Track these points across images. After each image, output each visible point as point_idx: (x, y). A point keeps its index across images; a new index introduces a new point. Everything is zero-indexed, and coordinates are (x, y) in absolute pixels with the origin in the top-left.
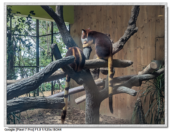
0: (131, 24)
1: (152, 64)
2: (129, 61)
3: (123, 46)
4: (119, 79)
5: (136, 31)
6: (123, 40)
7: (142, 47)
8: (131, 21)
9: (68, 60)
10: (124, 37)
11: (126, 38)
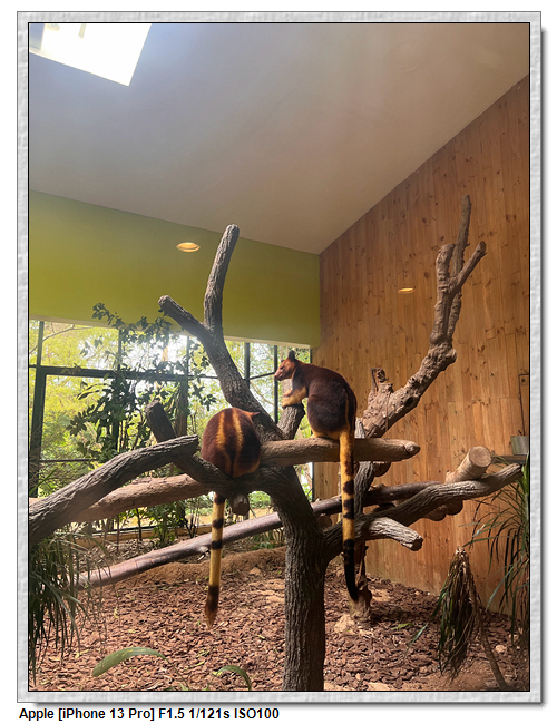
0: (437, 342)
1: (477, 451)
2: (408, 444)
3: (418, 399)
4: (388, 494)
5: (451, 360)
6: (416, 385)
7: (484, 399)
8: (435, 335)
9: (172, 449)
10: (419, 375)
11: (425, 377)
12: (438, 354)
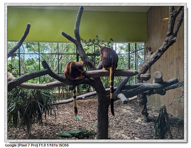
2: (134, 71)
3: (160, 56)
5: (174, 41)
6: (160, 51)
8: (168, 33)
11: (163, 48)
12: (168, 40)
